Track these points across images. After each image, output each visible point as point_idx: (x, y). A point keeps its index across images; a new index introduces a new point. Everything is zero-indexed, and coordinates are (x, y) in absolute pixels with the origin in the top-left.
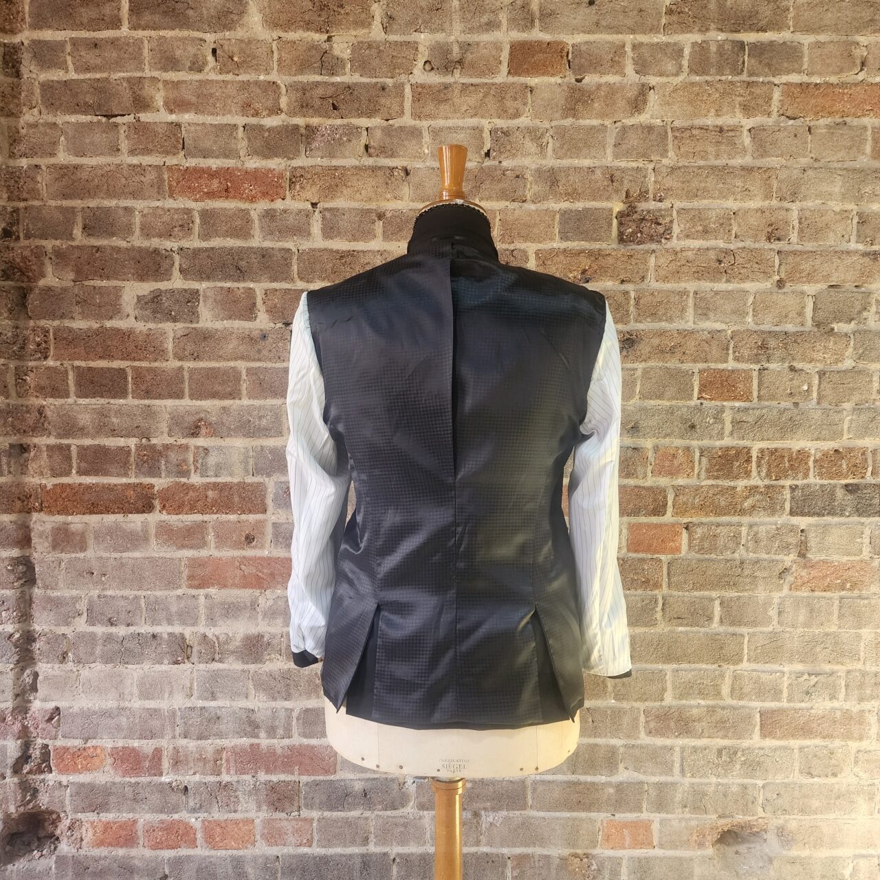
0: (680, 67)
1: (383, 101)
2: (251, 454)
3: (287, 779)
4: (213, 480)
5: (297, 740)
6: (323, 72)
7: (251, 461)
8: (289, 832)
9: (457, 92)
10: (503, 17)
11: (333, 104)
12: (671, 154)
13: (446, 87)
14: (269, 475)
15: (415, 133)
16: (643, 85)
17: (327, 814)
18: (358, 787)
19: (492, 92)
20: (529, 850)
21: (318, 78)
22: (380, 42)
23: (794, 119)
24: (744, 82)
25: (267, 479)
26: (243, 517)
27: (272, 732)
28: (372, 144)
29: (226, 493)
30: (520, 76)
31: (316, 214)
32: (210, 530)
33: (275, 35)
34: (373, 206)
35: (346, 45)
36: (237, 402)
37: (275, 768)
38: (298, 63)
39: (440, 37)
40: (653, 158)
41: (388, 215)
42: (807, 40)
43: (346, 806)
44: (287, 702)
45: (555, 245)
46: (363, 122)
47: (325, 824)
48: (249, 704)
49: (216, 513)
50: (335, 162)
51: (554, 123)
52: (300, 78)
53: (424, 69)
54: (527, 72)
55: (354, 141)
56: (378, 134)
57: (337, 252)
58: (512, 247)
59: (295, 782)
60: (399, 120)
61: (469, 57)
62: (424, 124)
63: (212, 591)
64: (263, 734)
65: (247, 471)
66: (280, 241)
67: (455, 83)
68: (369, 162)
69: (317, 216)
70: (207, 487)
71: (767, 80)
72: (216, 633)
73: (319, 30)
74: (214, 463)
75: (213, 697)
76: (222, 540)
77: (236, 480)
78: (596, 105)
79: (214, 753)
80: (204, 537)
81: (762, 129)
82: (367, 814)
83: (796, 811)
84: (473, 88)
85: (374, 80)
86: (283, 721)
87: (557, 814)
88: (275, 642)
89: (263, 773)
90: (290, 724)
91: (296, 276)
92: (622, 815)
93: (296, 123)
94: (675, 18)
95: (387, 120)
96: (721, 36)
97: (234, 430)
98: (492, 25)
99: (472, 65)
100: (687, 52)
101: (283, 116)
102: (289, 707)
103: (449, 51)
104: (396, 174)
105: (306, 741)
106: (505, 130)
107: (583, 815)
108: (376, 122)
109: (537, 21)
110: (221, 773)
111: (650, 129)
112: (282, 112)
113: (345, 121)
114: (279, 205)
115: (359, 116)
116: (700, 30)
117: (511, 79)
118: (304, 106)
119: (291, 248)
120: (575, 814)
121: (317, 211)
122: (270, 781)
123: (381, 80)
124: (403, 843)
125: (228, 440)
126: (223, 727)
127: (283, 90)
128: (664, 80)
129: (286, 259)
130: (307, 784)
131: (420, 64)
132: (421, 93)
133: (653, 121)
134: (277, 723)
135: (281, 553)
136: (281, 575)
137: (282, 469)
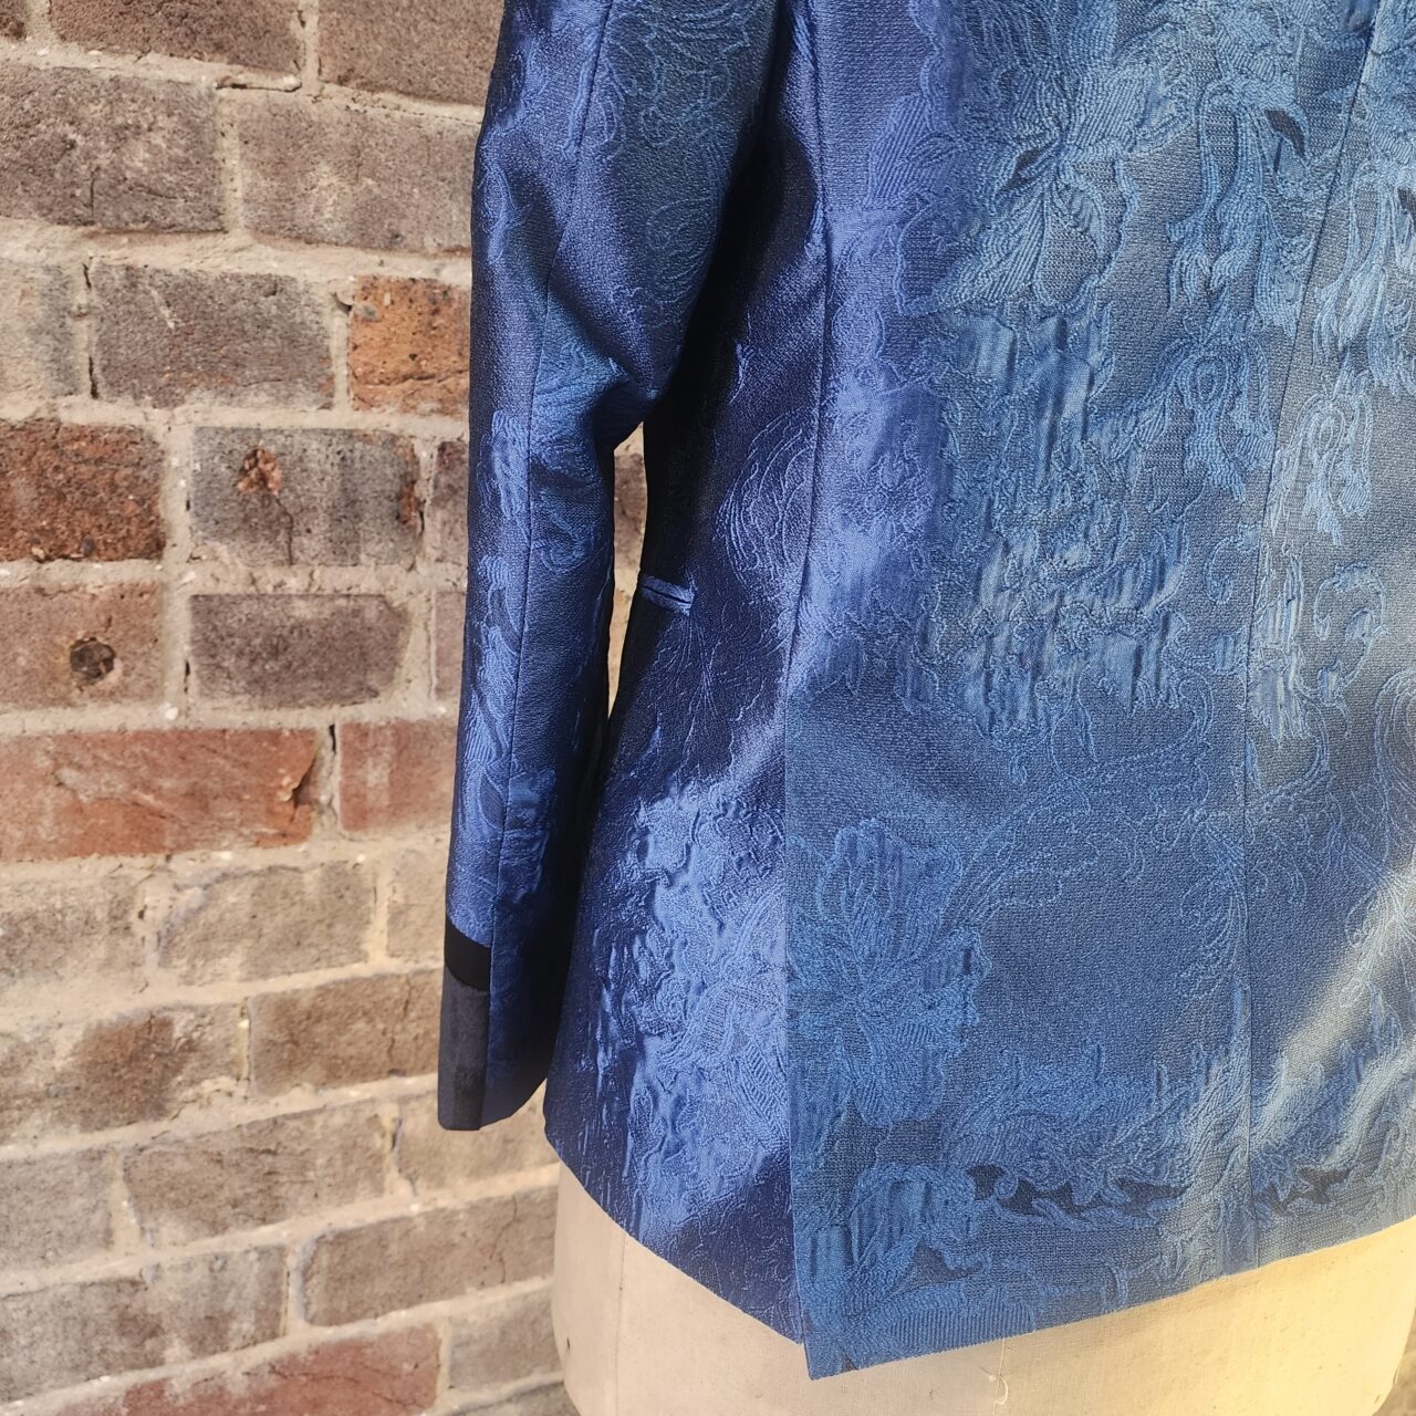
2: (81, 298)
5: (301, 1335)
7: (84, 334)
14: (166, 399)
25: (159, 415)
26: (59, 572)
27: (210, 1333)
44: (266, 1230)
48: (119, 1264)
64: (176, 1350)
65: (64, 373)
86: (252, 1290)
88: (211, 1036)
90: (277, 1297)
102: (273, 1241)
105: (328, 1334)
134: (229, 1303)
135: (235, 713)
136: (234, 795)
137: (225, 375)
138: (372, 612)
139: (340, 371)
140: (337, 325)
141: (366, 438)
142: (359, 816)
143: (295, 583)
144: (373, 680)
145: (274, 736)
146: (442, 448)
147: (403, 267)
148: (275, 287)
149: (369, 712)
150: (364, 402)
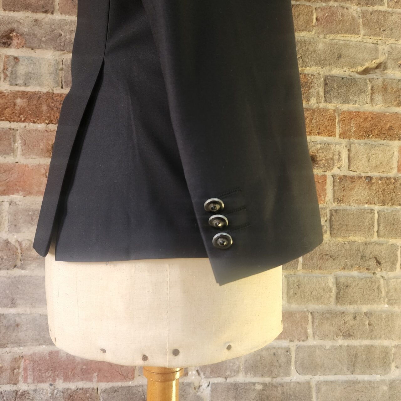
3: (85, 386)
4: (22, 89)
29: (35, 102)
32: (18, 137)
36: (49, 16)
37: (74, 375)
49: (24, 121)
59: (93, 389)
63: (17, 197)
70: (15, 95)
72: (20, 240)
74: (23, 73)
75: (13, 304)
76: (29, 147)
77: (44, 90)
79: (12, 362)
80: (10, 144)
89: (61, 381)
97: (45, 42)
110: (18, 382)
122: (68, 389)
125: (38, 51)
126: (21, 335)
130: (105, 391)
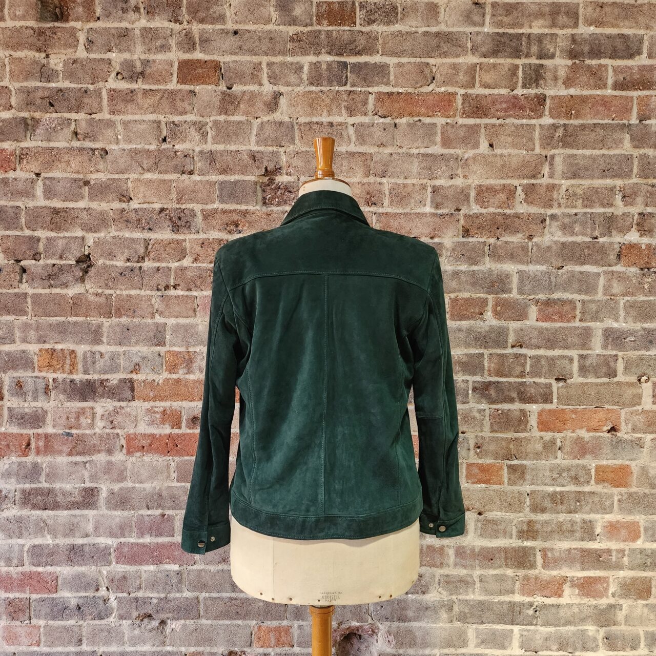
0: (301, 79)
1: (86, 100)
3: (21, 597)
5: (28, 568)
6: (43, 80)
8: (23, 635)
9: (140, 95)
10: (173, 42)
11: (50, 102)
12: (297, 141)
13: (132, 91)
14: (5, 372)
15: (110, 124)
16: (275, 92)
17: (51, 622)
18: (73, 603)
19: (166, 95)
20: (201, 649)
21: (39, 84)
22: (83, 58)
23: (385, 117)
24: (346, 91)
25: (3, 375)
27: (9, 562)
28: (79, 131)
30: (185, 84)
31: (39, 181)
33: (7, 53)
34: (81, 176)
35: (59, 61)
38: (24, 73)
39: (126, 56)
40: (283, 144)
41: (92, 182)
42: (392, 61)
43: (64, 616)
44: (19, 540)
45: (215, 206)
46: (73, 116)
47: (49, 630)
50: (52, 144)
51: (212, 118)
52: (25, 84)
53: (117, 78)
54: (191, 82)
55: (65, 129)
56: (83, 124)
57: (54, 209)
58: (183, 207)
59: (27, 598)
60: (98, 114)
61: (149, 70)
62: (117, 118)
64: (2, 563)
66: (12, 201)
67: (138, 89)
68: (76, 144)
69: (40, 183)
71: (363, 89)
73: (39, 50)
78: (242, 106)
81: (362, 125)
82: (81, 622)
83: (395, 619)
84: (151, 92)
85: (80, 86)
86: (17, 554)
87: (221, 622)
88: (11, 495)
89: (3, 592)
90: (22, 556)
91: (24, 226)
92: (269, 622)
93: (23, 116)
94: (296, 44)
95: (91, 114)
96: (329, 58)
98: (164, 48)
99: (151, 76)
100: (306, 69)
101: (13, 111)
102: (21, 543)
103: (134, 66)
104: (97, 153)
105: (34, 569)
106: (177, 123)
107: (240, 622)
108: (81, 116)
109: (198, 45)
111: (281, 123)
112: (13, 107)
113: (59, 115)
114: (11, 175)
115: (70, 111)
116: (315, 54)
117: (179, 87)
118: (29, 104)
119: (20, 206)
120: (234, 622)
121: (40, 179)
123: (85, 86)
124: (107, 643)
127: (13, 92)
128: (290, 88)
129: (16, 214)
130: (35, 600)
131: (113, 75)
132: (114, 95)
133: (282, 117)
134: (13, 555)
135: (14, 429)
136: (14, 446)
137: (15, 368)
138: (40, 411)
139: (36, 366)
140: (36, 358)
141: (39, 378)
142: (38, 453)
143: (26, 405)
144: (41, 424)
145: (22, 435)
146: (54, 379)
147: (47, 346)
148: (24, 352)
149: (40, 431)
150: (40, 371)
